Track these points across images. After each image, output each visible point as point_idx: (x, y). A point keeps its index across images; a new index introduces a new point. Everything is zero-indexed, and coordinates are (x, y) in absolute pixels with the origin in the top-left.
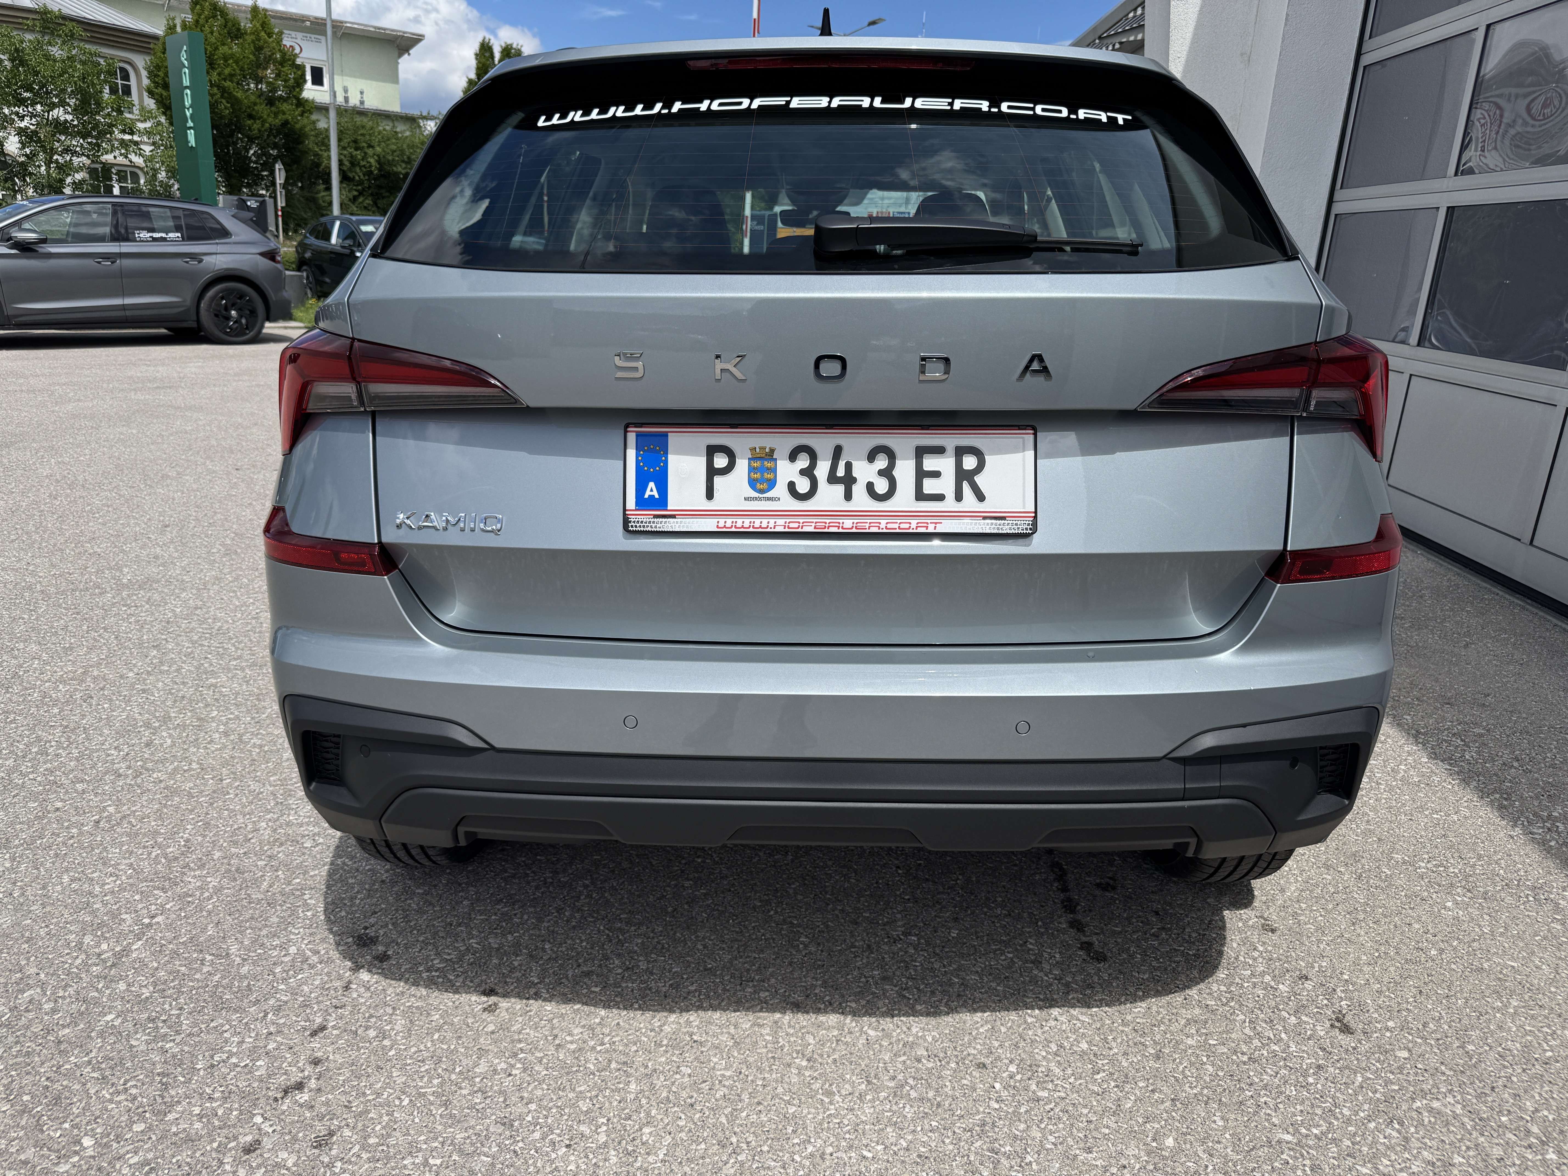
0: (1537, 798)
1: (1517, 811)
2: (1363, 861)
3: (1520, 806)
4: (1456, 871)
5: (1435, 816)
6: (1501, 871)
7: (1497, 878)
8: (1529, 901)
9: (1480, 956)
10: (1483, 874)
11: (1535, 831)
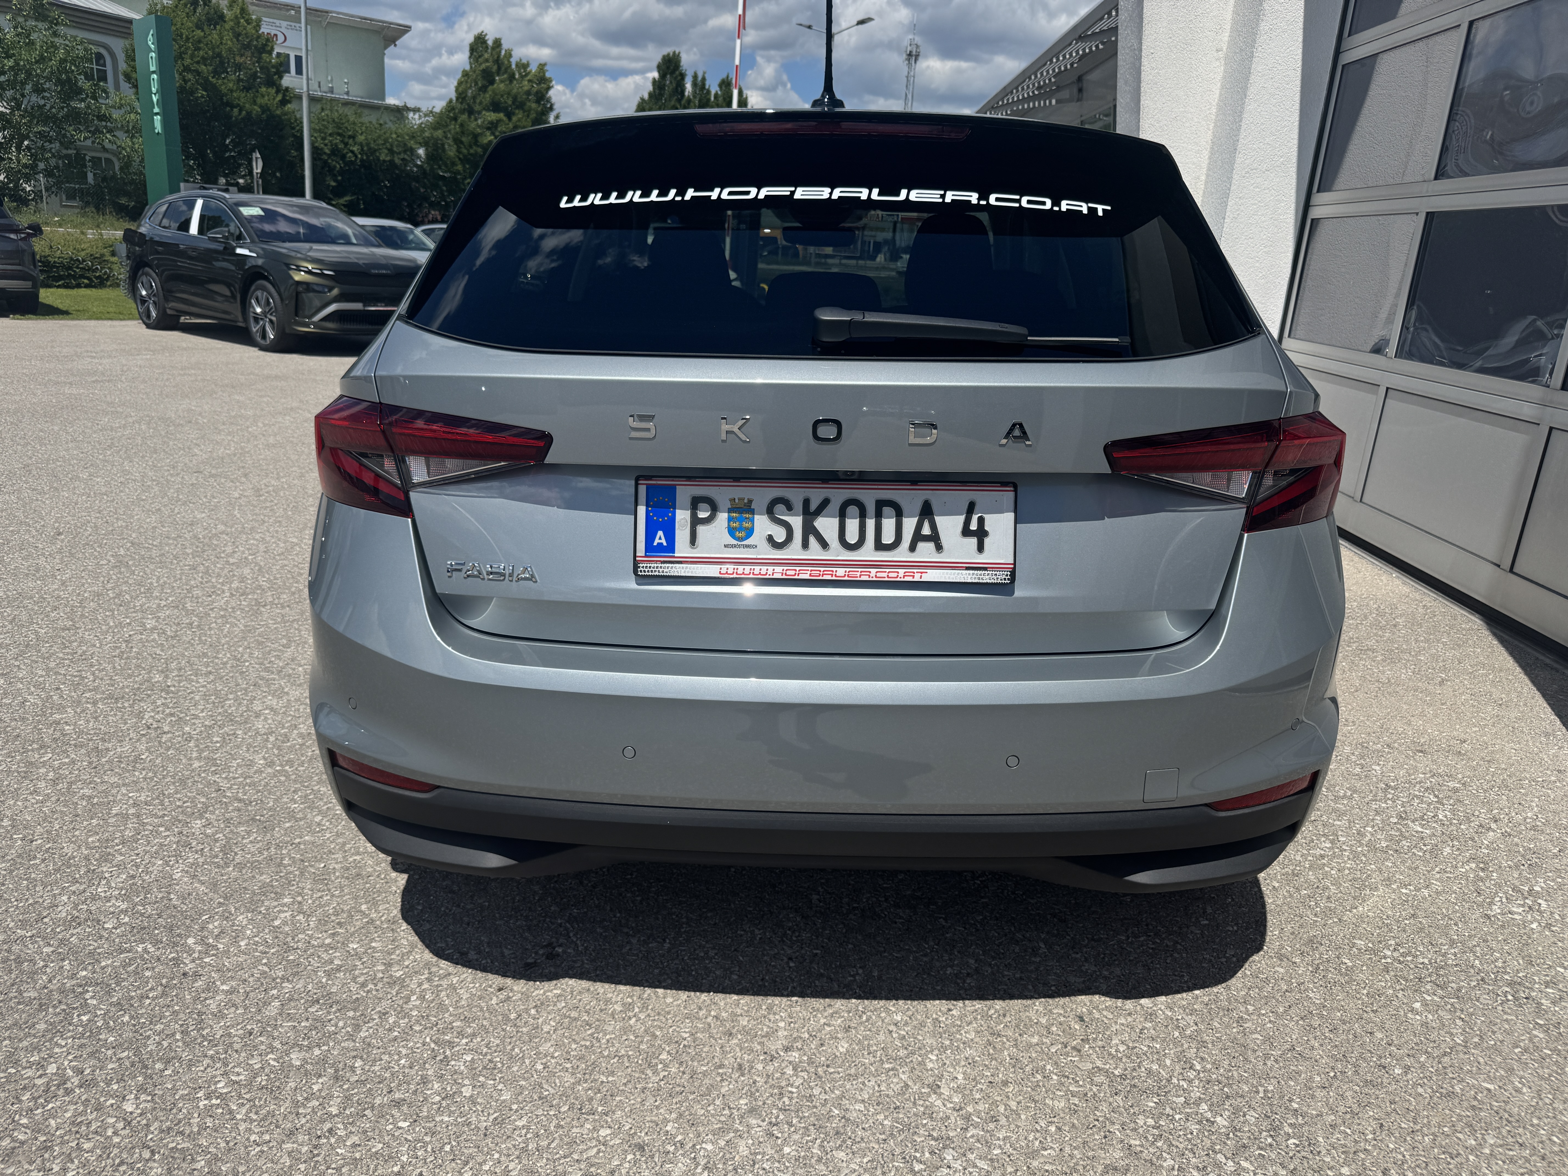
0: (1517, 867)
1: (1495, 885)
2: (1321, 949)
3: (1498, 878)
4: (1426, 961)
5: (1404, 891)
6: (1477, 962)
7: (1472, 971)
8: (1508, 1000)
9: (1451, 1075)
10: (1456, 965)
11: (1515, 909)
